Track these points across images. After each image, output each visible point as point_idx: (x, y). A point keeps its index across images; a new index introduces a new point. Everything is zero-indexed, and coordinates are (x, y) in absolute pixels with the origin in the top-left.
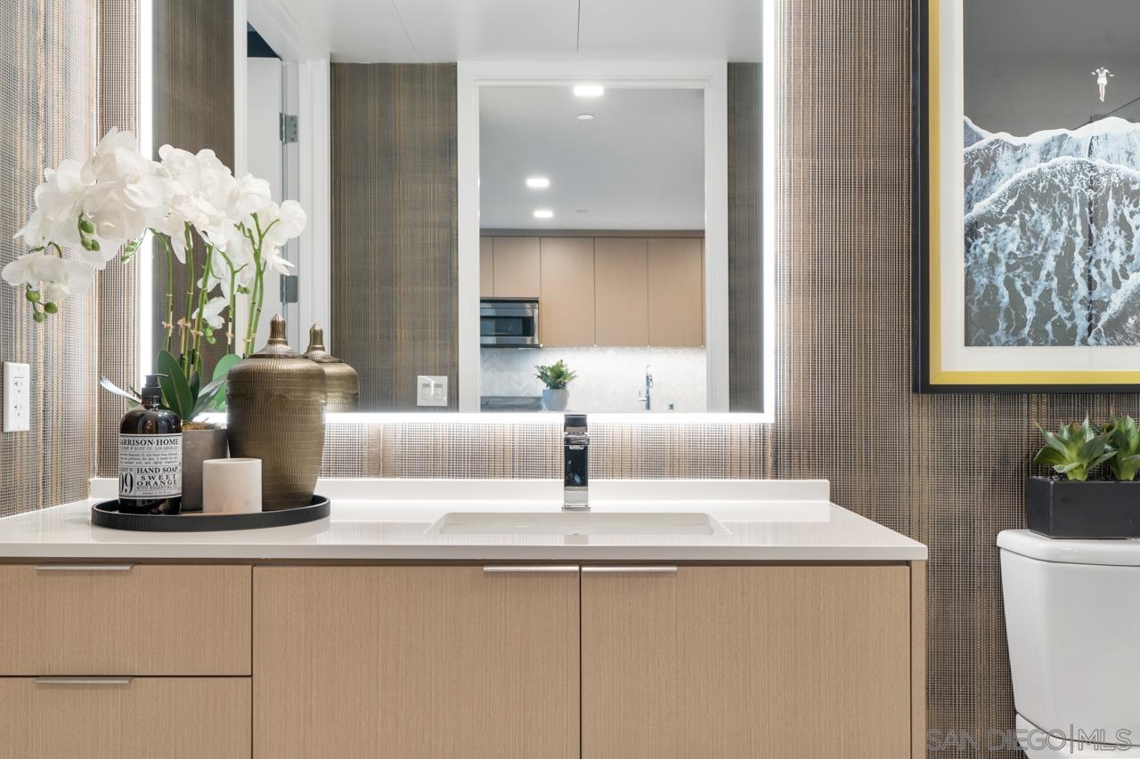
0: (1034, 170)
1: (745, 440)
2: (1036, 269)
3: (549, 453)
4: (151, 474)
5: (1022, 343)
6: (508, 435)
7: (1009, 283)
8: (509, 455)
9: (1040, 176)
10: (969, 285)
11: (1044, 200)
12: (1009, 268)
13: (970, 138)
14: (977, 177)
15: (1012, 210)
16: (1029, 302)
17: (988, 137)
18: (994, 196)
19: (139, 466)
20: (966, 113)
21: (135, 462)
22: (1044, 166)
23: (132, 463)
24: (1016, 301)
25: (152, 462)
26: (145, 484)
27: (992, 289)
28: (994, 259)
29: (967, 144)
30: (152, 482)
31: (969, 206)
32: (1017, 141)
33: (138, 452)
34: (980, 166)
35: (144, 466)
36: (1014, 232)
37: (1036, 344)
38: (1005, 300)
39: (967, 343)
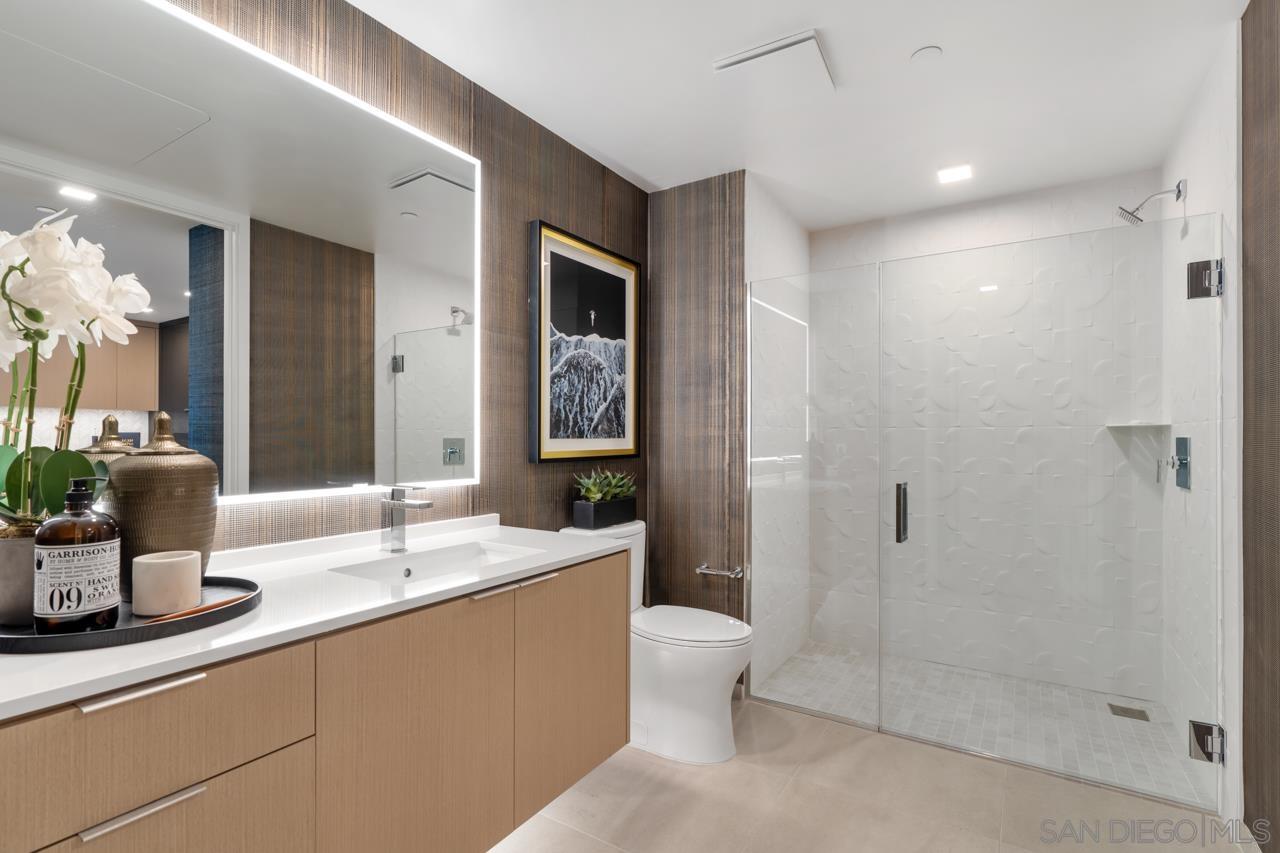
0: (572, 354)
1: (459, 495)
2: (573, 401)
3: (347, 515)
4: (105, 584)
5: (568, 437)
6: (319, 505)
7: (564, 407)
8: (319, 520)
9: (574, 357)
10: (552, 407)
11: (575, 368)
12: (565, 400)
13: (553, 334)
14: (554, 355)
15: (566, 372)
16: (571, 417)
17: (559, 335)
18: (560, 364)
19: (91, 578)
20: (551, 321)
21: (84, 574)
22: (576, 352)
23: (81, 575)
24: (567, 417)
25: (105, 570)
26: (97, 594)
27: (559, 409)
28: (560, 396)
29: (552, 337)
30: (106, 591)
31: (552, 369)
32: (567, 338)
33: (87, 563)
34: (556, 347)
35: (96, 576)
36: (566, 383)
37: (573, 437)
38: (563, 416)
39: (551, 437)
